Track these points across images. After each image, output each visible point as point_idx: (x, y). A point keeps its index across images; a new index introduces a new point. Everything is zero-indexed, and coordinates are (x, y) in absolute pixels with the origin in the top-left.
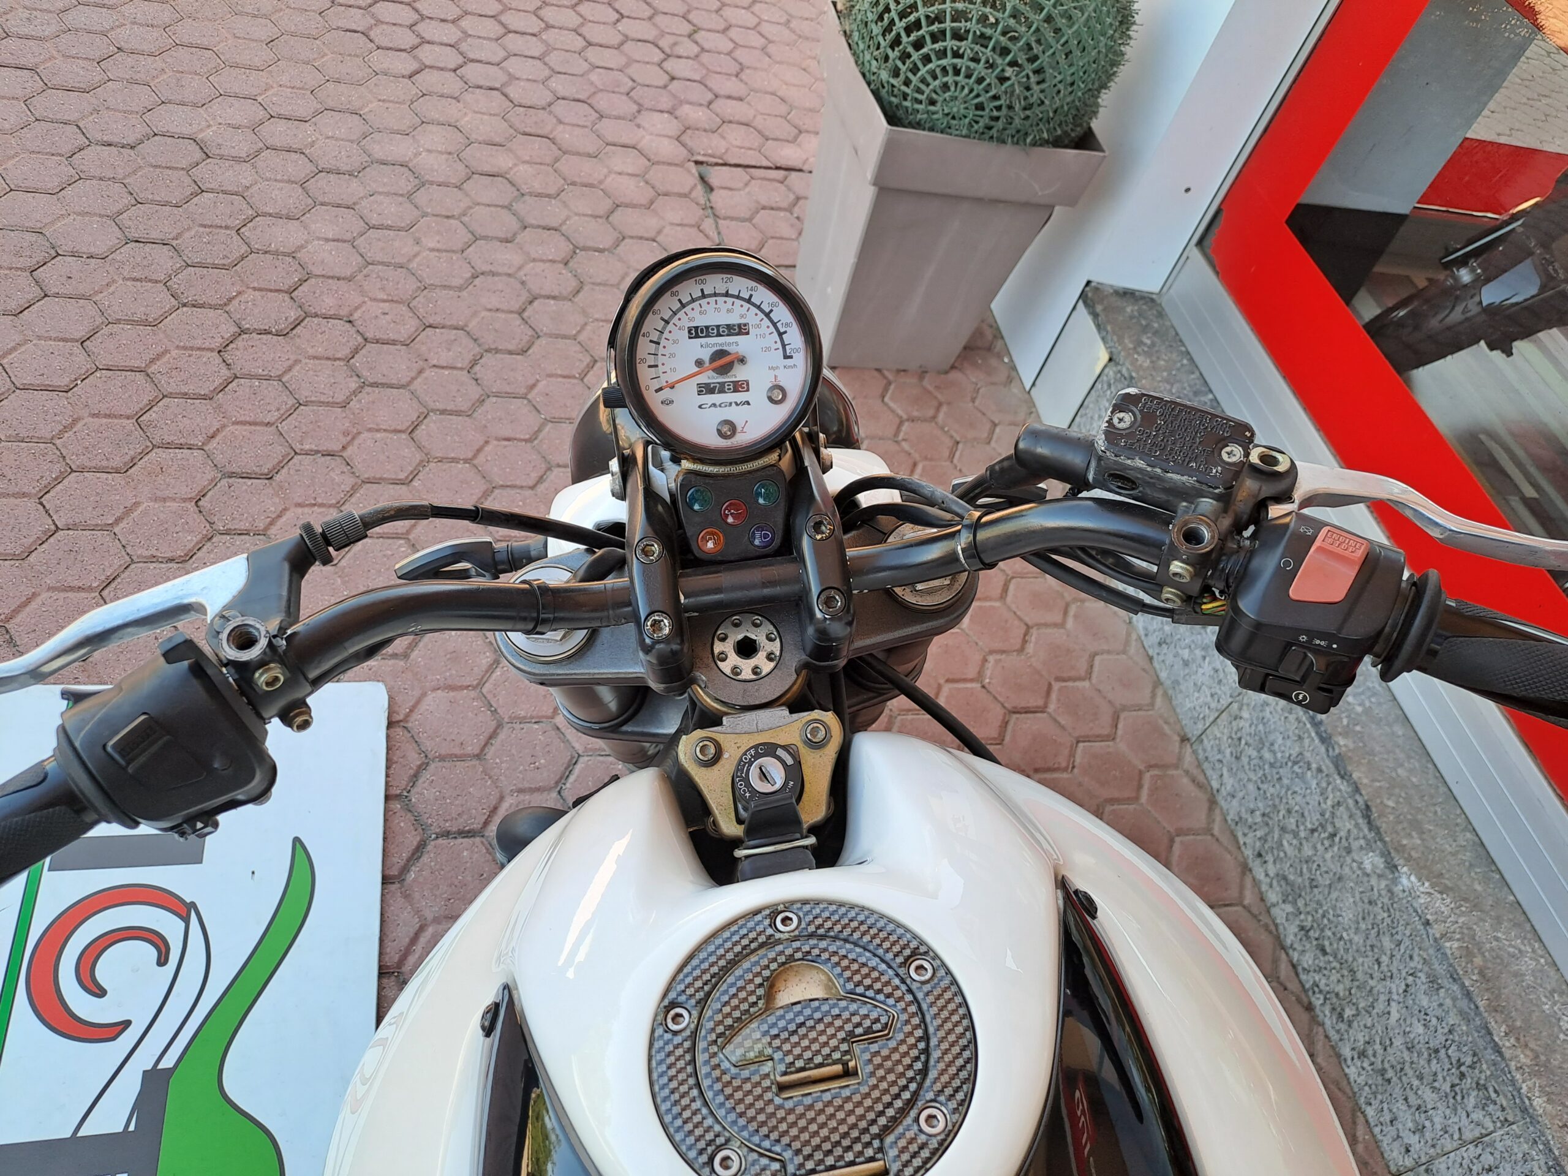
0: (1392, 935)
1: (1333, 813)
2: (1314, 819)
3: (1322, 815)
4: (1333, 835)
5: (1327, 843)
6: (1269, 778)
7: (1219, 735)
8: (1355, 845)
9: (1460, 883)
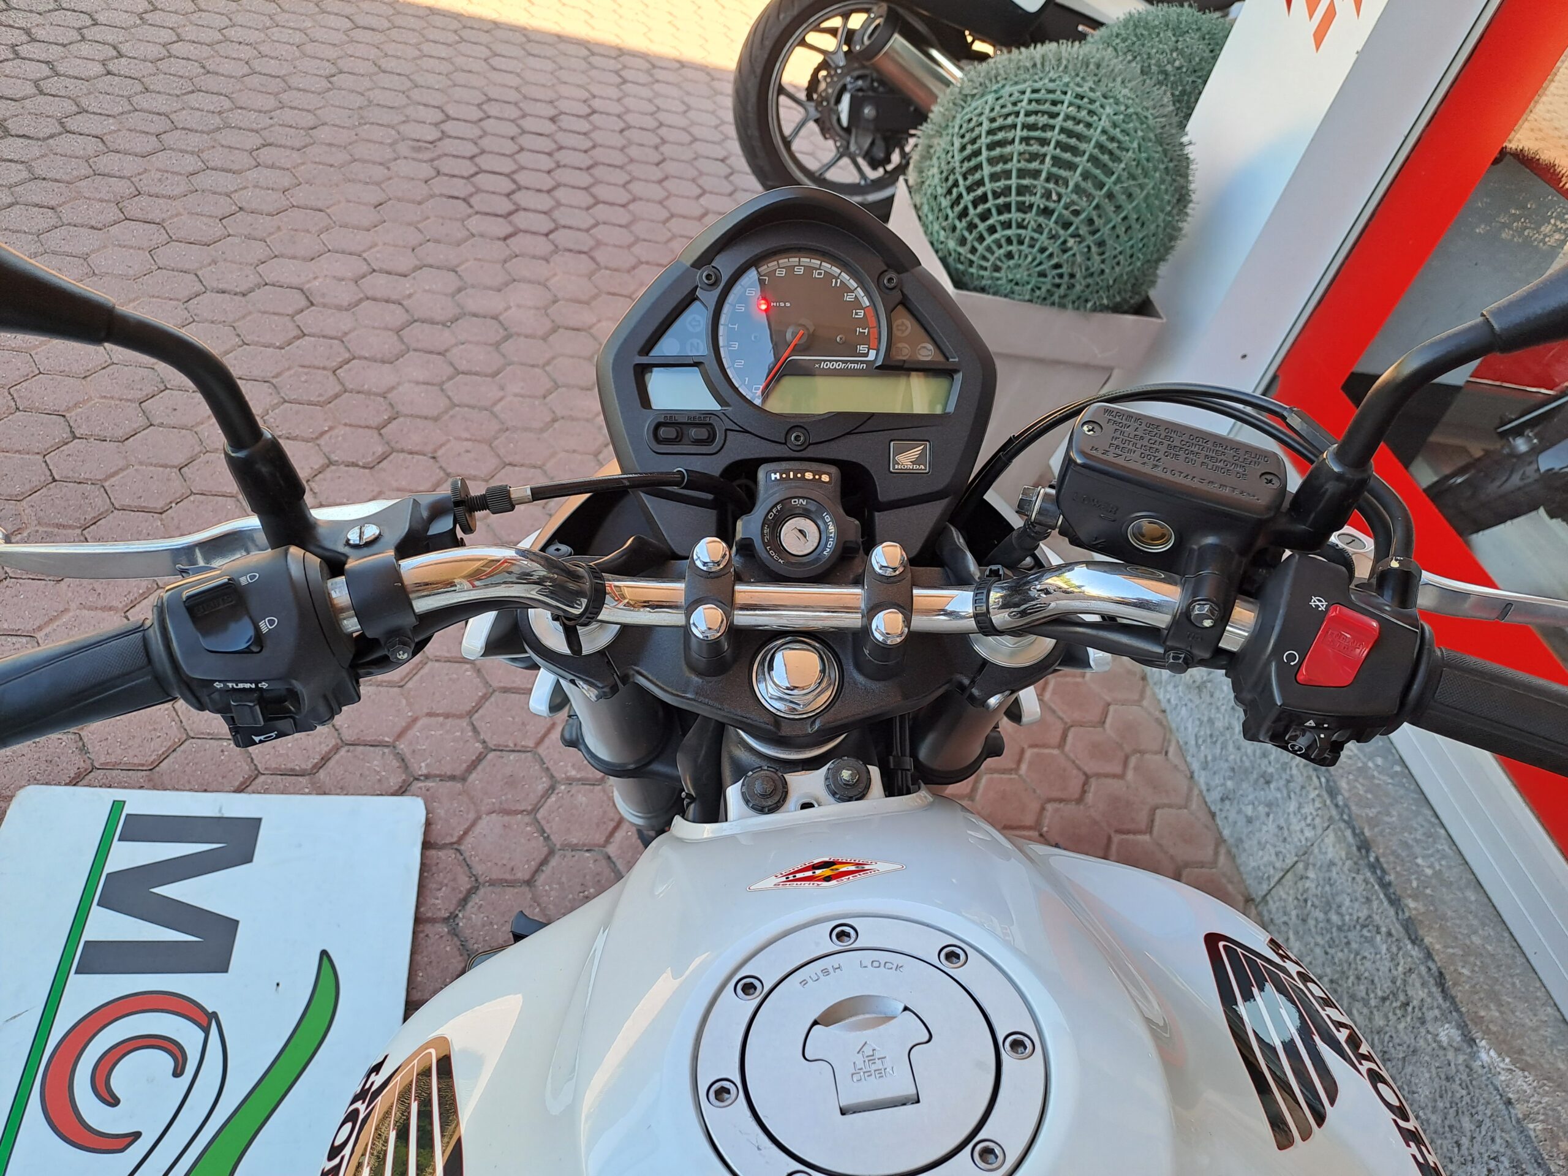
0: (1471, 1114)
1: (1405, 981)
2: (1385, 986)
3: (1394, 982)
4: (1406, 1004)
5: (1398, 1012)
6: (1337, 942)
7: (1284, 896)
8: (1430, 1015)
9: (1542, 1061)
